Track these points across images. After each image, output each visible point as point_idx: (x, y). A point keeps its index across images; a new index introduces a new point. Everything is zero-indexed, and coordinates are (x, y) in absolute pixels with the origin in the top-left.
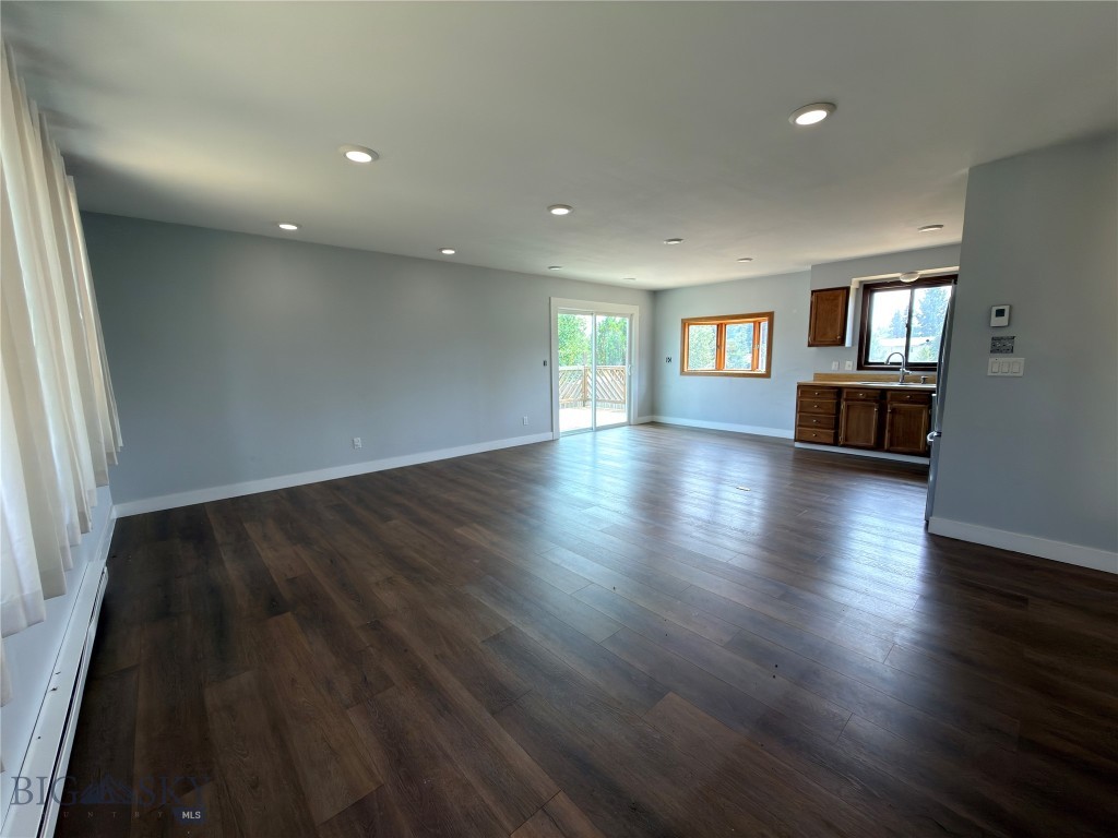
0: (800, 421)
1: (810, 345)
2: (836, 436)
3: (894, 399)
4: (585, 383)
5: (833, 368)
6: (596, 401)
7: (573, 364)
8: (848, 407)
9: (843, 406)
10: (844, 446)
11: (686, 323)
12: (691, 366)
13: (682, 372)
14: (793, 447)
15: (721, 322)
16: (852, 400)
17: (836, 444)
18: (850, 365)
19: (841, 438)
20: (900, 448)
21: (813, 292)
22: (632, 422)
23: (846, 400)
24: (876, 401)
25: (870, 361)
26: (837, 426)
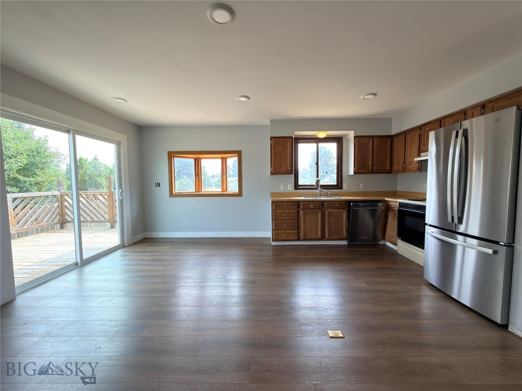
0: (275, 226)
1: (272, 174)
2: (298, 233)
3: (329, 207)
4: (62, 207)
5: (282, 189)
6: (80, 222)
7: (47, 190)
8: (304, 214)
9: (301, 213)
10: (304, 240)
11: (171, 155)
12: (178, 188)
13: (172, 194)
14: (270, 245)
15: (198, 156)
16: (306, 209)
17: (298, 239)
18: (290, 187)
19: (302, 234)
20: (334, 237)
21: (271, 138)
22: (126, 244)
23: (303, 209)
24: (319, 209)
25: (299, 184)
26: (298, 228)
